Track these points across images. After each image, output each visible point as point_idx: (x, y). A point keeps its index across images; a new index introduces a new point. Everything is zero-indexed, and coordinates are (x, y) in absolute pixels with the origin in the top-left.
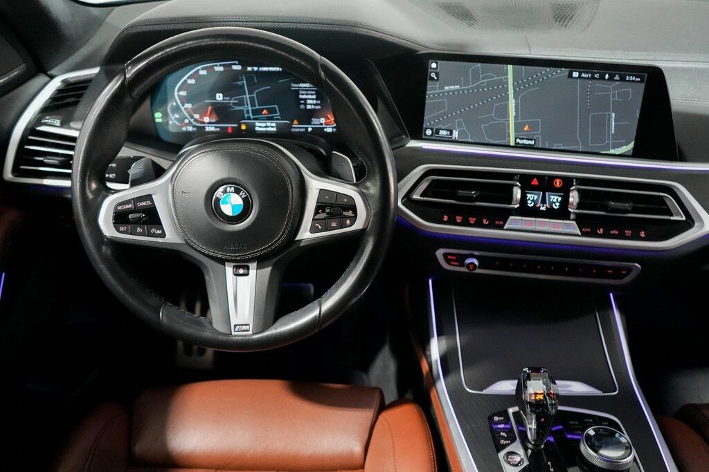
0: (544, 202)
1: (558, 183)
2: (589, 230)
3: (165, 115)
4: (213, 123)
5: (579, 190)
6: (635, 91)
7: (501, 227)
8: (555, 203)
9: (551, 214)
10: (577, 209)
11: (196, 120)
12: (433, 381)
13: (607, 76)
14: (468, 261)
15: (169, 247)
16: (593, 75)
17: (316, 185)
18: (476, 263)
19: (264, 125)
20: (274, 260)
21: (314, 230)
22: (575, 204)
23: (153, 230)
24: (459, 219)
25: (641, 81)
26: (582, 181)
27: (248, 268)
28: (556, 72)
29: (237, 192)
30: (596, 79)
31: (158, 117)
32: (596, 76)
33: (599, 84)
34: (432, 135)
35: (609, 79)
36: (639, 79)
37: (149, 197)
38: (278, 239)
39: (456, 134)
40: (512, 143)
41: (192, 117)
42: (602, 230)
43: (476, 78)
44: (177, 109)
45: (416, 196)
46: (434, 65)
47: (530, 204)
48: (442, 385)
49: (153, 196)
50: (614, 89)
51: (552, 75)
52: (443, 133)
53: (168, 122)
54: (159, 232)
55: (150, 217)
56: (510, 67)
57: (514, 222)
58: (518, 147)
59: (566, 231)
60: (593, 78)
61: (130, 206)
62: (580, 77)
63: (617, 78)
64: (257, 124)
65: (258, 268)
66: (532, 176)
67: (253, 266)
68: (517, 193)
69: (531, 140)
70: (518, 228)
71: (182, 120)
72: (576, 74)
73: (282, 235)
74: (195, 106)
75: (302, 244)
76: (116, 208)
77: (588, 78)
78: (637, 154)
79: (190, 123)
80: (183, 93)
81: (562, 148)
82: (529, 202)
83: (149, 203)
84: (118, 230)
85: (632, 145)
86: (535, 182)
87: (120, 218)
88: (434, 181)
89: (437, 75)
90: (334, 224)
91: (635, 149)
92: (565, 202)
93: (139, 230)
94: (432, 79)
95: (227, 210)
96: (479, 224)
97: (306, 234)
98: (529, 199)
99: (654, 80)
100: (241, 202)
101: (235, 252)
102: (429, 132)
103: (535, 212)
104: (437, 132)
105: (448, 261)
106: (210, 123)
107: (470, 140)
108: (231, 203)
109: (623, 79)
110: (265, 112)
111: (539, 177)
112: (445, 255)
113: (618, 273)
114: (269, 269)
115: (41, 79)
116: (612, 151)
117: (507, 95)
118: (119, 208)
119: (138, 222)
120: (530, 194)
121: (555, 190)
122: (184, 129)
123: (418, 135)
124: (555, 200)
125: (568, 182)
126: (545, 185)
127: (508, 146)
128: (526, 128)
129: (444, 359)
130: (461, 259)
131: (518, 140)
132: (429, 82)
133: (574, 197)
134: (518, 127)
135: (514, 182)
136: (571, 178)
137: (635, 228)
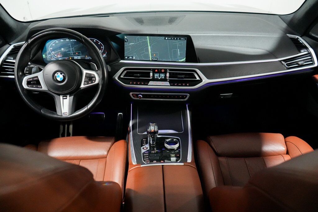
0: (159, 76)
2: (172, 84)
3: (46, 55)
4: (61, 57)
5: (169, 73)
6: (184, 42)
7: (147, 85)
9: (162, 80)
10: (169, 78)
11: (56, 57)
12: (129, 132)
13: (175, 39)
14: (139, 96)
15: (43, 91)
16: (171, 38)
17: (85, 72)
18: (141, 96)
19: (77, 57)
20: (74, 94)
21: (84, 84)
22: (168, 77)
23: (38, 86)
24: (135, 83)
25: (185, 40)
26: (170, 70)
27: (67, 97)
29: (61, 74)
31: (44, 56)
33: (173, 41)
34: (127, 58)
35: (176, 39)
37: (37, 77)
38: (74, 87)
39: (134, 58)
40: (151, 60)
41: (55, 56)
42: (176, 84)
43: (138, 41)
44: (50, 53)
45: (122, 77)
46: (126, 37)
47: (156, 77)
48: (131, 133)
50: (178, 42)
51: (160, 39)
52: (130, 57)
53: (47, 58)
54: (40, 87)
55: (37, 83)
56: (148, 37)
57: (151, 83)
58: (152, 61)
59: (166, 85)
60: (172, 39)
61: (31, 79)
63: (178, 39)
64: (75, 57)
65: (69, 96)
66: (155, 69)
67: (68, 96)
68: (151, 74)
69: (156, 58)
70: (152, 85)
71: (51, 57)
72: (167, 38)
74: (55, 52)
75: (82, 89)
78: (187, 61)
79: (54, 58)
80: (51, 49)
81: (165, 60)
83: (37, 78)
84: (28, 87)
85: (185, 59)
86: (156, 71)
87: (29, 83)
88: (127, 72)
89: (127, 40)
90: (90, 82)
91: (186, 59)
92: (166, 76)
93: (34, 86)
94: (126, 41)
95: (59, 79)
96: (140, 84)
97: (82, 86)
99: (189, 39)
100: (63, 77)
101: (62, 91)
102: (126, 58)
103: (157, 80)
104: (129, 57)
105: (134, 96)
107: (138, 59)
108: (60, 77)
109: (180, 39)
110: (77, 53)
111: (157, 69)
112: (133, 94)
113: (183, 97)
114: (72, 97)
115: (7, 45)
116: (180, 61)
117: (148, 45)
118: (28, 80)
119: (34, 84)
120: (155, 74)
121: (162, 73)
122: (52, 59)
123: (123, 58)
124: (162, 76)
125: (166, 70)
126: (159, 71)
127: (150, 61)
128: (154, 55)
129: (133, 126)
130: (137, 95)
131: (152, 59)
132: (125, 42)
133: (168, 75)
134: (152, 55)
135: (150, 71)
136: (167, 69)
137: (185, 83)
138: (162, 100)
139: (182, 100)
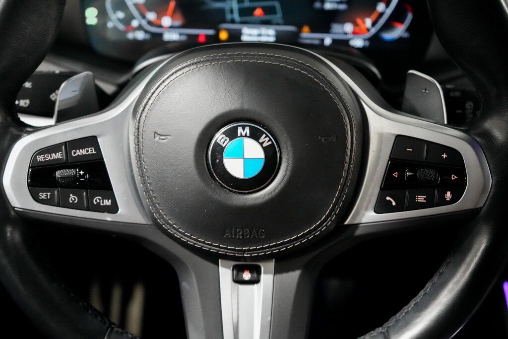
3: (103, 14)
4: (177, 28)
11: (150, 23)
15: (124, 231)
17: (388, 127)
19: (256, 32)
20: (306, 259)
23: (97, 200)
29: (255, 135)
31: (91, 15)
37: (92, 141)
41: (144, 17)
44: (120, 4)
49: (99, 140)
54: (107, 203)
55: (93, 177)
61: (58, 155)
64: (245, 31)
65: (276, 272)
71: (127, 21)
73: (329, 215)
75: (359, 232)
76: (34, 159)
79: (140, 28)
83: (91, 151)
84: (36, 199)
87: (40, 177)
90: (421, 199)
93: (73, 198)
95: (235, 168)
97: (365, 215)
100: (261, 154)
106: (172, 27)
110: (258, 12)
114: (293, 277)
118: (40, 158)
119: (72, 184)
122: (130, 36)
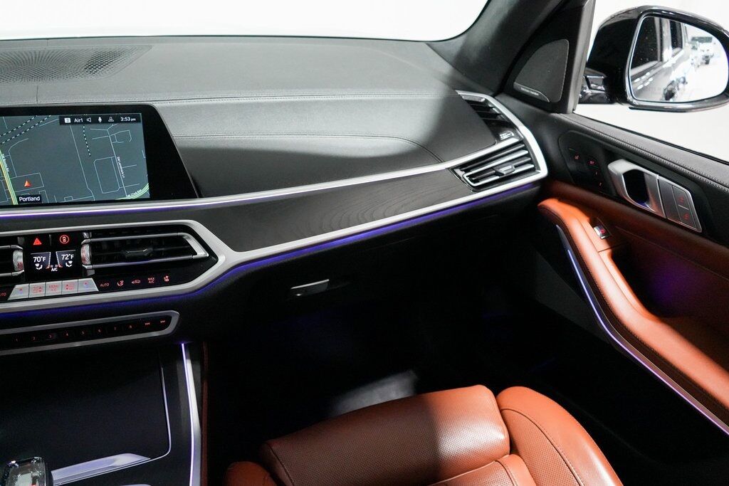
0: (54, 262)
1: (64, 240)
2: (107, 285)
5: (92, 245)
6: (135, 132)
7: (5, 300)
8: (67, 261)
9: (64, 274)
10: (91, 264)
13: (100, 119)
16: (85, 118)
22: (88, 260)
25: (138, 121)
26: (95, 233)
28: (43, 120)
30: (89, 123)
32: (88, 120)
33: (93, 128)
35: (103, 122)
36: (134, 119)
40: (15, 202)
42: (122, 282)
47: (38, 267)
50: (112, 131)
51: (39, 123)
57: (20, 291)
58: (22, 205)
59: (82, 290)
60: (85, 122)
62: (73, 122)
63: (111, 120)
66: (33, 237)
68: (18, 257)
69: (37, 196)
70: (26, 297)
72: (67, 120)
77: (80, 123)
78: (155, 195)
81: (73, 200)
82: (37, 265)
85: (147, 188)
86: (38, 242)
91: (151, 190)
92: (78, 260)
98: (37, 262)
99: (150, 120)
103: (46, 276)
109: (117, 121)
111: (43, 237)
113: (157, 324)
116: (129, 197)
120: (37, 256)
121: (64, 248)
124: (66, 257)
125: (76, 239)
126: (51, 244)
127: (11, 207)
128: (26, 184)
131: (21, 199)
133: (86, 252)
134: (17, 185)
135: (13, 246)
136: (81, 232)
137: (157, 274)
138: (77, 344)
139: (155, 334)
